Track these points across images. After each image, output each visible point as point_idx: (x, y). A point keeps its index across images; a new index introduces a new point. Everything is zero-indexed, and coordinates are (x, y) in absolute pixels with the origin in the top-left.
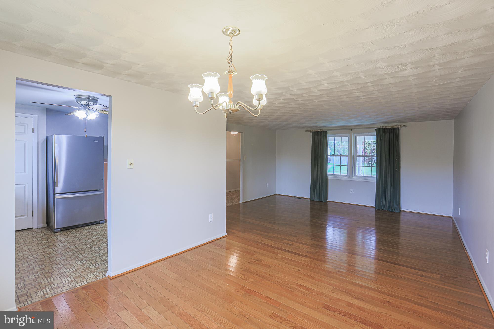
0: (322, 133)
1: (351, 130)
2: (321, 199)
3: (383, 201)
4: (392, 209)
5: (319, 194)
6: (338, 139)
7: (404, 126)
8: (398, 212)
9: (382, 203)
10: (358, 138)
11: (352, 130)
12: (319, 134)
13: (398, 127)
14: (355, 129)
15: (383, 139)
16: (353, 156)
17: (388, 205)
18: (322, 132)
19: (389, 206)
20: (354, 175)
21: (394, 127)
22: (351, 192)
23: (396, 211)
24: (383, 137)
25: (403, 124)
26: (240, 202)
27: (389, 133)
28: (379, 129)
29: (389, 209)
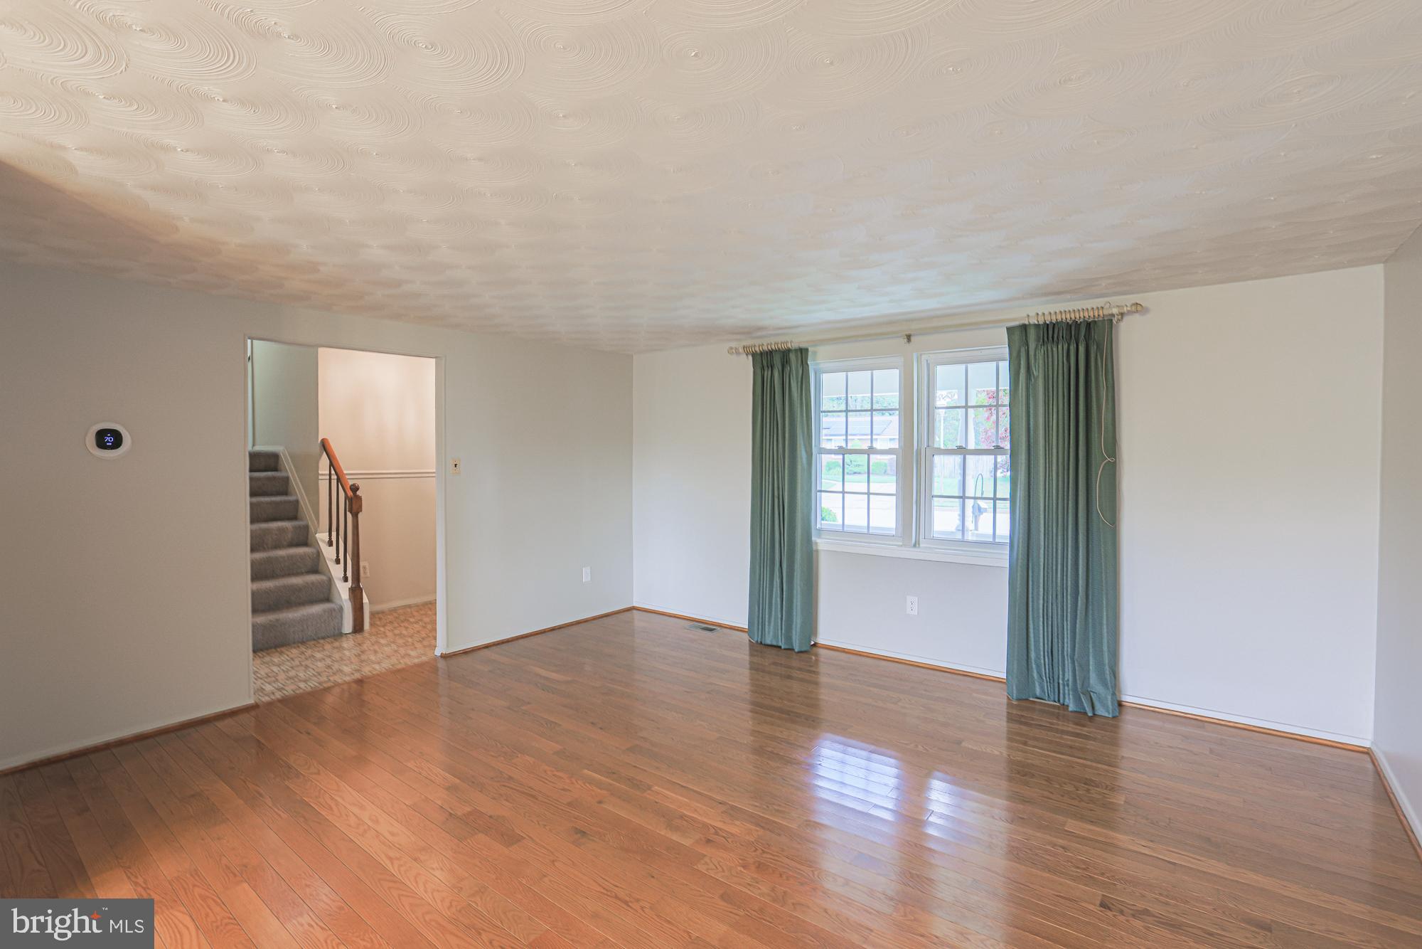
0: (792, 357)
1: (909, 338)
2: (789, 638)
3: (1039, 659)
4: (1078, 700)
5: (780, 616)
6: (859, 379)
7: (1138, 308)
8: (1107, 715)
9: (1038, 666)
10: (941, 371)
11: (912, 338)
12: (777, 360)
13: (1106, 312)
14: (924, 332)
15: (1038, 372)
16: (919, 452)
17: (1063, 679)
18: (789, 350)
19: (1068, 685)
20: (922, 536)
21: (1090, 316)
22: (909, 611)
23: (1100, 711)
24: (1041, 362)
25: (1128, 300)
26: (438, 652)
27: (1066, 346)
28: (1024, 328)
29: (1069, 699)
